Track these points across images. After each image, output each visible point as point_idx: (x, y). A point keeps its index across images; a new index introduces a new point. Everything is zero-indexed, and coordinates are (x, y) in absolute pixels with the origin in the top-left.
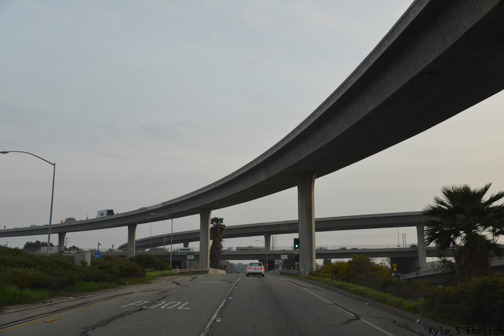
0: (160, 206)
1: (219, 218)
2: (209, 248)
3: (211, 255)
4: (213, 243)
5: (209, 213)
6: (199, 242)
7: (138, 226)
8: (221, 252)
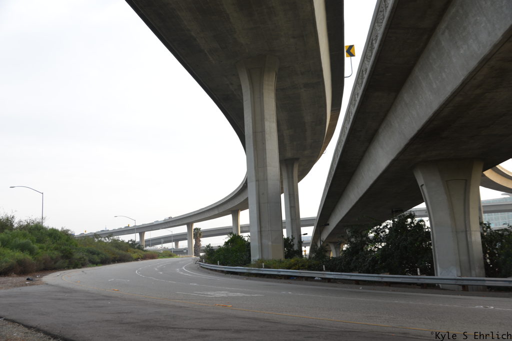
0: (162, 222)
1: (198, 227)
2: (193, 246)
3: (194, 250)
4: (196, 243)
5: (192, 226)
6: (187, 241)
7: (146, 233)
8: (200, 248)
